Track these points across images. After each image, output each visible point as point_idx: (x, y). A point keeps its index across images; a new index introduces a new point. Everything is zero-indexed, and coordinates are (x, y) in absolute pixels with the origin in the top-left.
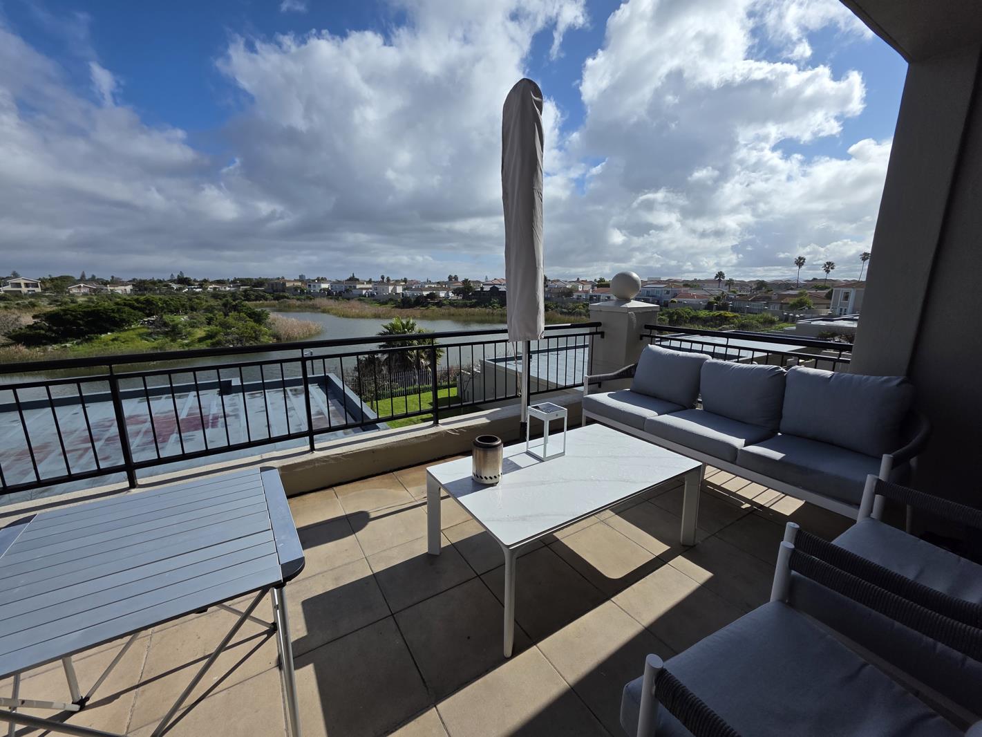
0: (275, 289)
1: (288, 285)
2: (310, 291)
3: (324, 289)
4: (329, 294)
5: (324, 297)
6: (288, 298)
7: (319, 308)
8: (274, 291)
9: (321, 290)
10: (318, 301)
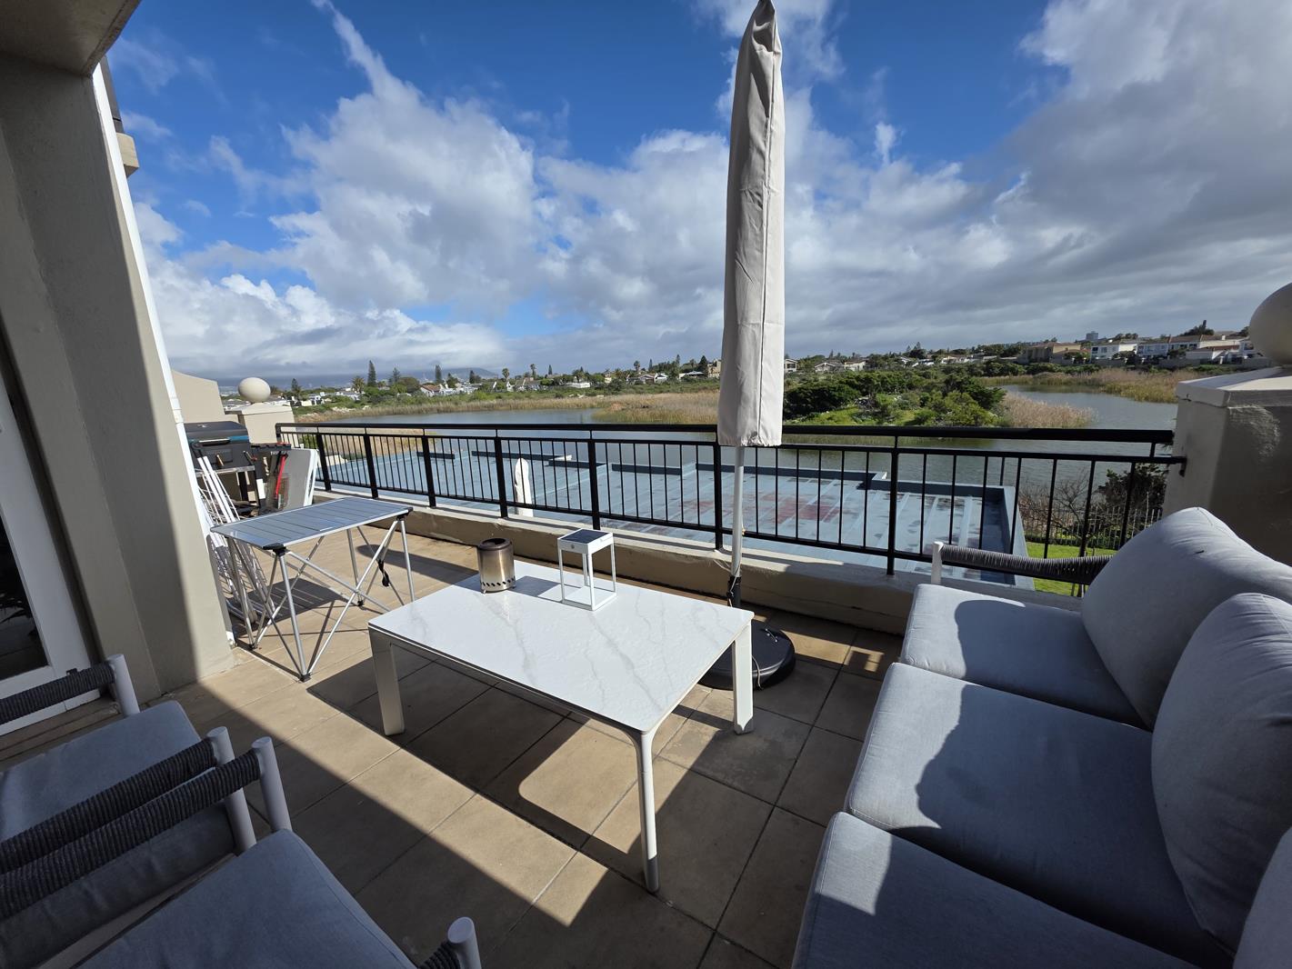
0: (1033, 357)
1: (1056, 350)
2: (1093, 359)
3: (1123, 355)
4: (1132, 361)
5: (1119, 367)
6: (1051, 370)
7: (1103, 386)
8: (1031, 362)
9: (1116, 356)
10: (1104, 375)
